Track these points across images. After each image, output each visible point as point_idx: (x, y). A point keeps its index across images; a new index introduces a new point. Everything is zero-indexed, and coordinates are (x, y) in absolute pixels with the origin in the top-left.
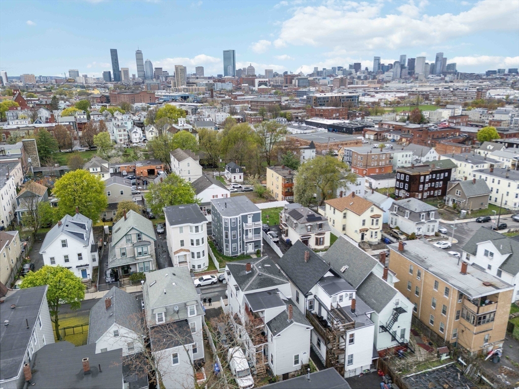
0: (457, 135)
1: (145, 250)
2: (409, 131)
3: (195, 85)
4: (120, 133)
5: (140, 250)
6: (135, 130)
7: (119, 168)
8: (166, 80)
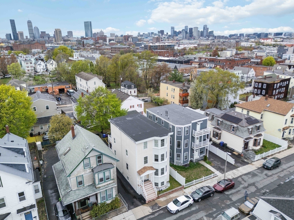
0: (249, 63)
1: (107, 174)
2: (220, 61)
3: (69, 41)
4: (27, 65)
5: (101, 176)
6: (39, 63)
7: (33, 89)
8: (49, 39)
